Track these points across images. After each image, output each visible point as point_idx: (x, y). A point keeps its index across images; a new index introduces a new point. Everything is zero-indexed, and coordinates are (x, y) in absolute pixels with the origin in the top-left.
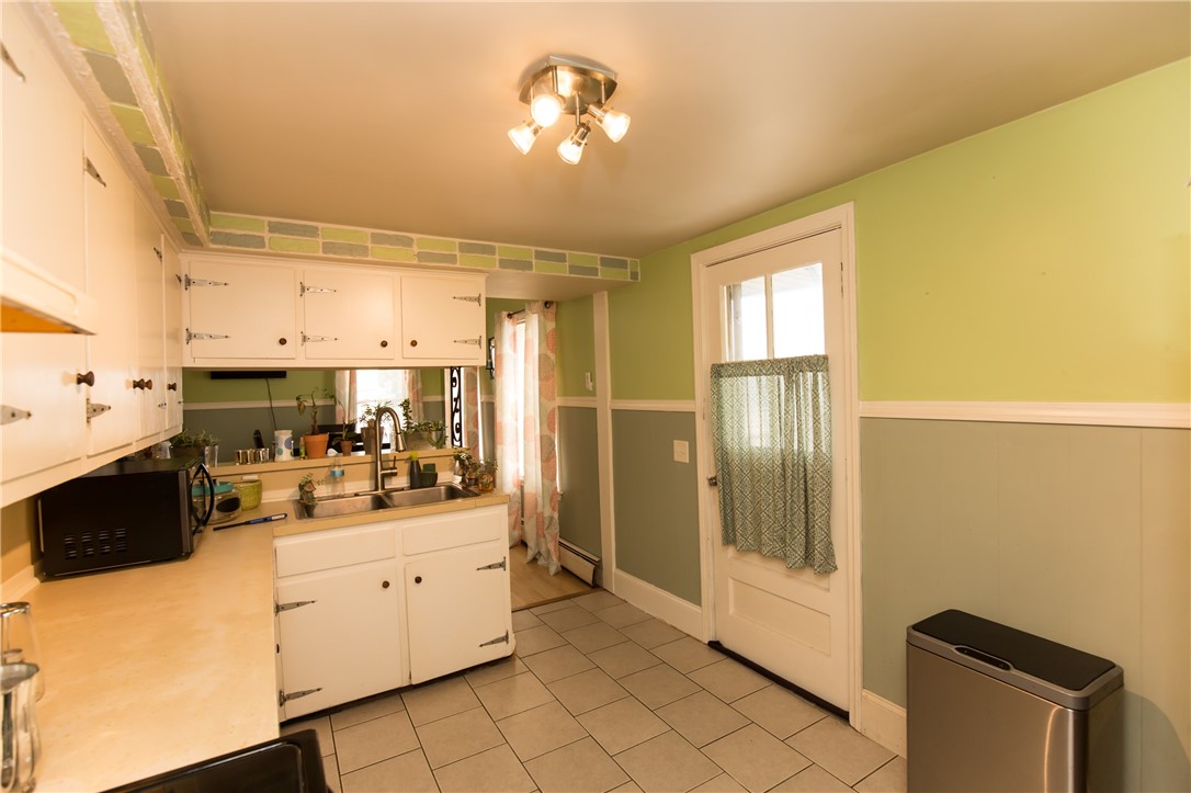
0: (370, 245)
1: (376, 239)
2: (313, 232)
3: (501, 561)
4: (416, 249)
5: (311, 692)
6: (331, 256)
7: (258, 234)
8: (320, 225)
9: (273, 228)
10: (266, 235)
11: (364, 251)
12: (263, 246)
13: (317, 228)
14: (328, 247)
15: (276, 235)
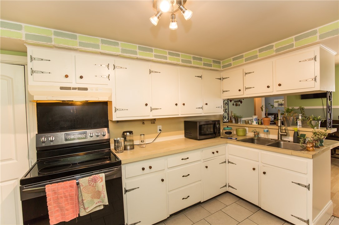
0: (258, 54)
1: (260, 51)
2: (242, 57)
3: (307, 184)
4: (275, 49)
5: (234, 188)
6: (247, 62)
7: (230, 63)
8: (244, 54)
9: (234, 59)
10: (232, 62)
11: (256, 56)
12: (231, 66)
13: (243, 55)
14: (246, 60)
15: (234, 61)
